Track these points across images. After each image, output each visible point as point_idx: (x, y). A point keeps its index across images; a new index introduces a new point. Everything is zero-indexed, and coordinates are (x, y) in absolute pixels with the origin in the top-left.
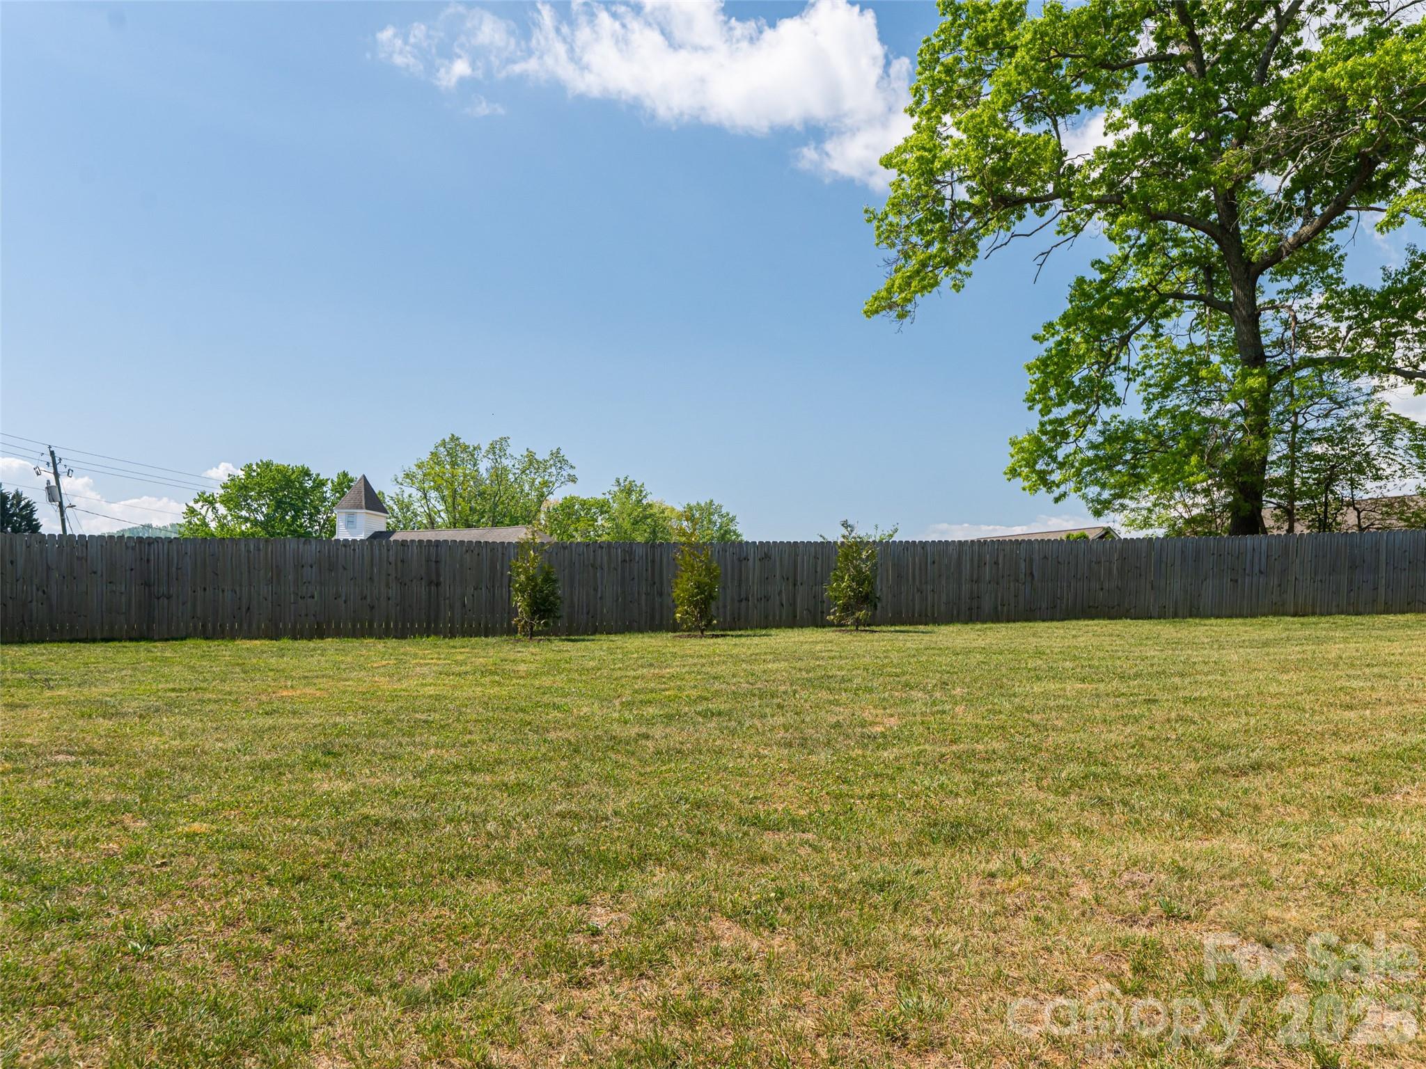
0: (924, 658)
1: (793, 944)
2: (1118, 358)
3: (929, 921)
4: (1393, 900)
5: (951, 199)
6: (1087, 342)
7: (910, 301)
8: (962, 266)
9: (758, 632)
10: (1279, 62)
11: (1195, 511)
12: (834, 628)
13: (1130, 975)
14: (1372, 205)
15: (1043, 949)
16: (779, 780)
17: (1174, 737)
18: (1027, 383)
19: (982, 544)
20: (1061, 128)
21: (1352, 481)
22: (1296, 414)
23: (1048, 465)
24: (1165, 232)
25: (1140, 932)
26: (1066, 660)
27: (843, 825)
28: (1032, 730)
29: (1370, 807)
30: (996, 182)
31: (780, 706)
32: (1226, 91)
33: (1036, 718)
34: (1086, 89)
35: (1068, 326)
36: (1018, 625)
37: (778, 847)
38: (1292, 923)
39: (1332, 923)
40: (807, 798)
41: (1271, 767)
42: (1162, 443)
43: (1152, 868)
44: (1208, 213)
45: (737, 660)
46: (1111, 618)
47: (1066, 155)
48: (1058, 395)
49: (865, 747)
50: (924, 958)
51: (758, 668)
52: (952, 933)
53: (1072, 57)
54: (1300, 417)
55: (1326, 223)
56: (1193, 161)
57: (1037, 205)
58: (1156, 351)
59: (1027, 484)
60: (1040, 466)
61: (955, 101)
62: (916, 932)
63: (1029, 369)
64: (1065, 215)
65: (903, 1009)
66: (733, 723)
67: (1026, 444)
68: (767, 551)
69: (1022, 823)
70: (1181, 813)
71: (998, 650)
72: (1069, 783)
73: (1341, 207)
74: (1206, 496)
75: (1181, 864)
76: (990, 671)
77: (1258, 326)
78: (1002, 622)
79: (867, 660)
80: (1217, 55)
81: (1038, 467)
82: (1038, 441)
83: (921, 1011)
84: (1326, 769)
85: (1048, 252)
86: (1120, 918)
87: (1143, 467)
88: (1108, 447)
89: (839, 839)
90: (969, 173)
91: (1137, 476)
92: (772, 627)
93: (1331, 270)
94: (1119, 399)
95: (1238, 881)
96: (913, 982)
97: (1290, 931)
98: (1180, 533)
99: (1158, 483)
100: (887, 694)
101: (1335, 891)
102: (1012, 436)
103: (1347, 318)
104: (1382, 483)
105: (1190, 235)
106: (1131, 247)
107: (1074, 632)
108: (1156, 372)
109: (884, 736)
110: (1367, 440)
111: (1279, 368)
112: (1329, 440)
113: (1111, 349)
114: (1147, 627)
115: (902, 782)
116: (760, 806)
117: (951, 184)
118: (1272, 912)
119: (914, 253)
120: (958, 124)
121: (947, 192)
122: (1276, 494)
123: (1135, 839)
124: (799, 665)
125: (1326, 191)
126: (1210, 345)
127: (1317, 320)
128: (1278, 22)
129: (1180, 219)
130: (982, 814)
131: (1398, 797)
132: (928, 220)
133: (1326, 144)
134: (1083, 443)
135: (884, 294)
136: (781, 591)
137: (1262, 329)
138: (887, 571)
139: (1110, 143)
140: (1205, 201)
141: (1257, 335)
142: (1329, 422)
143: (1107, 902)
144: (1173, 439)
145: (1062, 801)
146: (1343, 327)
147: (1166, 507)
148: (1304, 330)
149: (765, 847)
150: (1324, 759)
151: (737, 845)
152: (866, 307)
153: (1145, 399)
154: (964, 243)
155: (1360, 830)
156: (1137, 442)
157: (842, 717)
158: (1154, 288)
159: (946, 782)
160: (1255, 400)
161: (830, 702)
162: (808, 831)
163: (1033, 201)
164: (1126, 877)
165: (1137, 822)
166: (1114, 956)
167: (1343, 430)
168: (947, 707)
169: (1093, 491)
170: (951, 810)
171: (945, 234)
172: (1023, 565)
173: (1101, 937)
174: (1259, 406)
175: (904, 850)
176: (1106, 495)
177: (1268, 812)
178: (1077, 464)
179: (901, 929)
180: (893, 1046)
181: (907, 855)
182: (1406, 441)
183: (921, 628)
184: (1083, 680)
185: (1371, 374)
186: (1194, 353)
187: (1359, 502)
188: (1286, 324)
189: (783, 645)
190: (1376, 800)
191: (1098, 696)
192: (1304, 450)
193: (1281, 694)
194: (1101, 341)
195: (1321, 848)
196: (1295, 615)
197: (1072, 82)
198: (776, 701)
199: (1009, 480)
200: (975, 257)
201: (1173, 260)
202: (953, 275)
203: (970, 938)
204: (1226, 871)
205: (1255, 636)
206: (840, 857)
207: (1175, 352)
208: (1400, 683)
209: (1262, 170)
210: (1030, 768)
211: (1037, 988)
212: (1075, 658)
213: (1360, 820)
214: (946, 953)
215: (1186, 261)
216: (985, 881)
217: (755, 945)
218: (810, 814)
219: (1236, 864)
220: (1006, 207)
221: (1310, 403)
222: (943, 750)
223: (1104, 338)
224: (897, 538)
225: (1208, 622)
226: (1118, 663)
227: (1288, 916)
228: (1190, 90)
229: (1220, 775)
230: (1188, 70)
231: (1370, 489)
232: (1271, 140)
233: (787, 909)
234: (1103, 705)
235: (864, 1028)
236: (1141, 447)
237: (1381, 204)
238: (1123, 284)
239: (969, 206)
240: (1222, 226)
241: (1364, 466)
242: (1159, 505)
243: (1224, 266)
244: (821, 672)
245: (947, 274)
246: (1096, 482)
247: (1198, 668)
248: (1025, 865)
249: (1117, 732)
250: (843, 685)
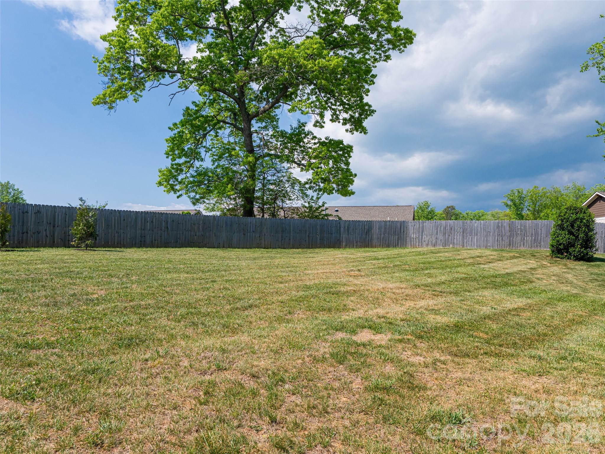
0: (119, 263)
1: (44, 406)
2: (202, 142)
3: (116, 385)
4: (294, 353)
5: (133, 62)
6: (190, 134)
7: (114, 102)
8: (138, 92)
9: (33, 249)
10: (258, 43)
11: (231, 207)
12: (75, 248)
13: (203, 397)
14: (287, 103)
15: (168, 390)
16: (41, 323)
17: (222, 296)
18: (165, 147)
19: (146, 213)
20: (180, 45)
21: (282, 199)
22: (264, 173)
23: (174, 182)
24: (220, 96)
25: (207, 378)
26: (181, 264)
27: (75, 343)
28: (166, 295)
29: (287, 319)
30: (153, 60)
31: (43, 286)
32: (240, 48)
33: (168, 289)
34: (190, 32)
35: (183, 126)
36: (162, 249)
37: (38, 358)
38: (262, 366)
39: (275, 365)
40: (56, 331)
41: (256, 306)
42: (219, 178)
43: (213, 350)
44: (234, 93)
45: (19, 263)
46: (199, 247)
47: (182, 56)
48: (179, 154)
49: (87, 305)
50: (113, 403)
51: (32, 267)
52: (128, 389)
53: (185, 18)
54: (266, 174)
55: (273, 106)
56: (229, 71)
57: (170, 74)
58: (216, 142)
59: (166, 189)
60: (171, 182)
61: (136, 21)
62: (110, 391)
63: (167, 141)
64: (182, 80)
65: (102, 429)
66: (16, 295)
67: (165, 172)
68: (38, 209)
69: (160, 336)
70: (224, 326)
71: (153, 260)
72: (181, 317)
73: (278, 101)
74: (235, 201)
75: (223, 347)
76: (149, 269)
77: (252, 139)
78: (155, 248)
79: (91, 263)
80: (237, 34)
81: (170, 182)
82: (170, 172)
83: (111, 429)
84: (274, 306)
85: (175, 94)
86: (200, 372)
87: (211, 187)
88: (198, 177)
89: (72, 350)
90: (141, 53)
91: (210, 190)
92: (41, 247)
93: (275, 123)
94: (203, 159)
95: (244, 352)
96: (107, 416)
97: (261, 370)
98: (225, 214)
99: (217, 194)
100: (100, 280)
101: (276, 352)
102: (160, 168)
103: (280, 141)
104: (291, 202)
105: (228, 99)
106: (207, 99)
107: (185, 253)
108: (216, 150)
109: (98, 299)
110: (287, 186)
111: (259, 155)
112: (275, 184)
113: (199, 138)
114: (213, 251)
115: (106, 320)
116: (29, 338)
117: (133, 55)
118: (255, 363)
119: (116, 81)
120: (136, 31)
121: (132, 58)
122: (258, 202)
123: (206, 338)
124: (55, 265)
125: (273, 94)
126: (235, 143)
127: (270, 140)
128: (257, 29)
129: (225, 93)
130: (143, 333)
131: (296, 315)
132: (123, 69)
133: (273, 77)
134: (188, 175)
135: (102, 96)
136: (46, 229)
137: (253, 140)
138: (102, 222)
139: (199, 56)
140: (233, 88)
141: (251, 142)
142: (275, 178)
143: (195, 366)
144: (222, 177)
145: (177, 324)
146: (279, 144)
147: (220, 204)
148: (266, 143)
149: (31, 358)
150: (273, 302)
151: (14, 358)
152: (93, 101)
153: (212, 160)
154: (139, 82)
155: (284, 328)
156: (209, 177)
157: (76, 291)
158: (216, 117)
159: (127, 319)
160: (251, 166)
161: (71, 284)
162: (56, 348)
163: (169, 72)
164: (202, 355)
165: (207, 331)
166: (197, 389)
167: (279, 181)
168: (128, 285)
169: (192, 194)
170: (129, 332)
171: (131, 76)
172: (164, 224)
173: (192, 382)
174: (253, 168)
175: (105, 353)
176: (198, 196)
177: (254, 324)
178: (186, 183)
179: (102, 390)
180: (96, 448)
181: (107, 355)
182: (298, 187)
183: (118, 249)
184: (188, 273)
185: (288, 162)
186: (230, 145)
187: (284, 208)
188: (261, 140)
189: (47, 256)
190: (289, 317)
191: (193, 279)
192: (267, 187)
193: (259, 278)
194: (196, 134)
195: (272, 336)
196: (264, 248)
197: (184, 28)
198: (41, 284)
199: (158, 187)
200: (144, 89)
201: (222, 108)
202: (134, 95)
203: (135, 391)
204: (240, 348)
205: (251, 255)
206: (72, 359)
207: (223, 144)
208: (297, 274)
209: (253, 81)
210: (164, 311)
211: (164, 409)
212: (185, 264)
213: (284, 324)
214: (124, 399)
215: (227, 109)
216: (143, 363)
217: (22, 410)
218: (57, 340)
219: (243, 345)
220: (157, 71)
221: (269, 170)
222: (126, 305)
223: (197, 133)
224: (107, 208)
225: (235, 250)
226: (202, 266)
227: (260, 364)
228: (228, 44)
229: (238, 311)
230: (227, 37)
231: (288, 204)
232: (255, 71)
233: (42, 389)
234: (196, 283)
235: (81, 443)
236: (211, 179)
237: (290, 103)
238: (204, 113)
239: (142, 67)
240: (239, 98)
241: (285, 195)
242: (217, 203)
243: (240, 114)
244: (66, 270)
245: (131, 94)
246: (194, 191)
247: (231, 268)
248: (161, 354)
249: (201, 294)
250: (78, 276)
